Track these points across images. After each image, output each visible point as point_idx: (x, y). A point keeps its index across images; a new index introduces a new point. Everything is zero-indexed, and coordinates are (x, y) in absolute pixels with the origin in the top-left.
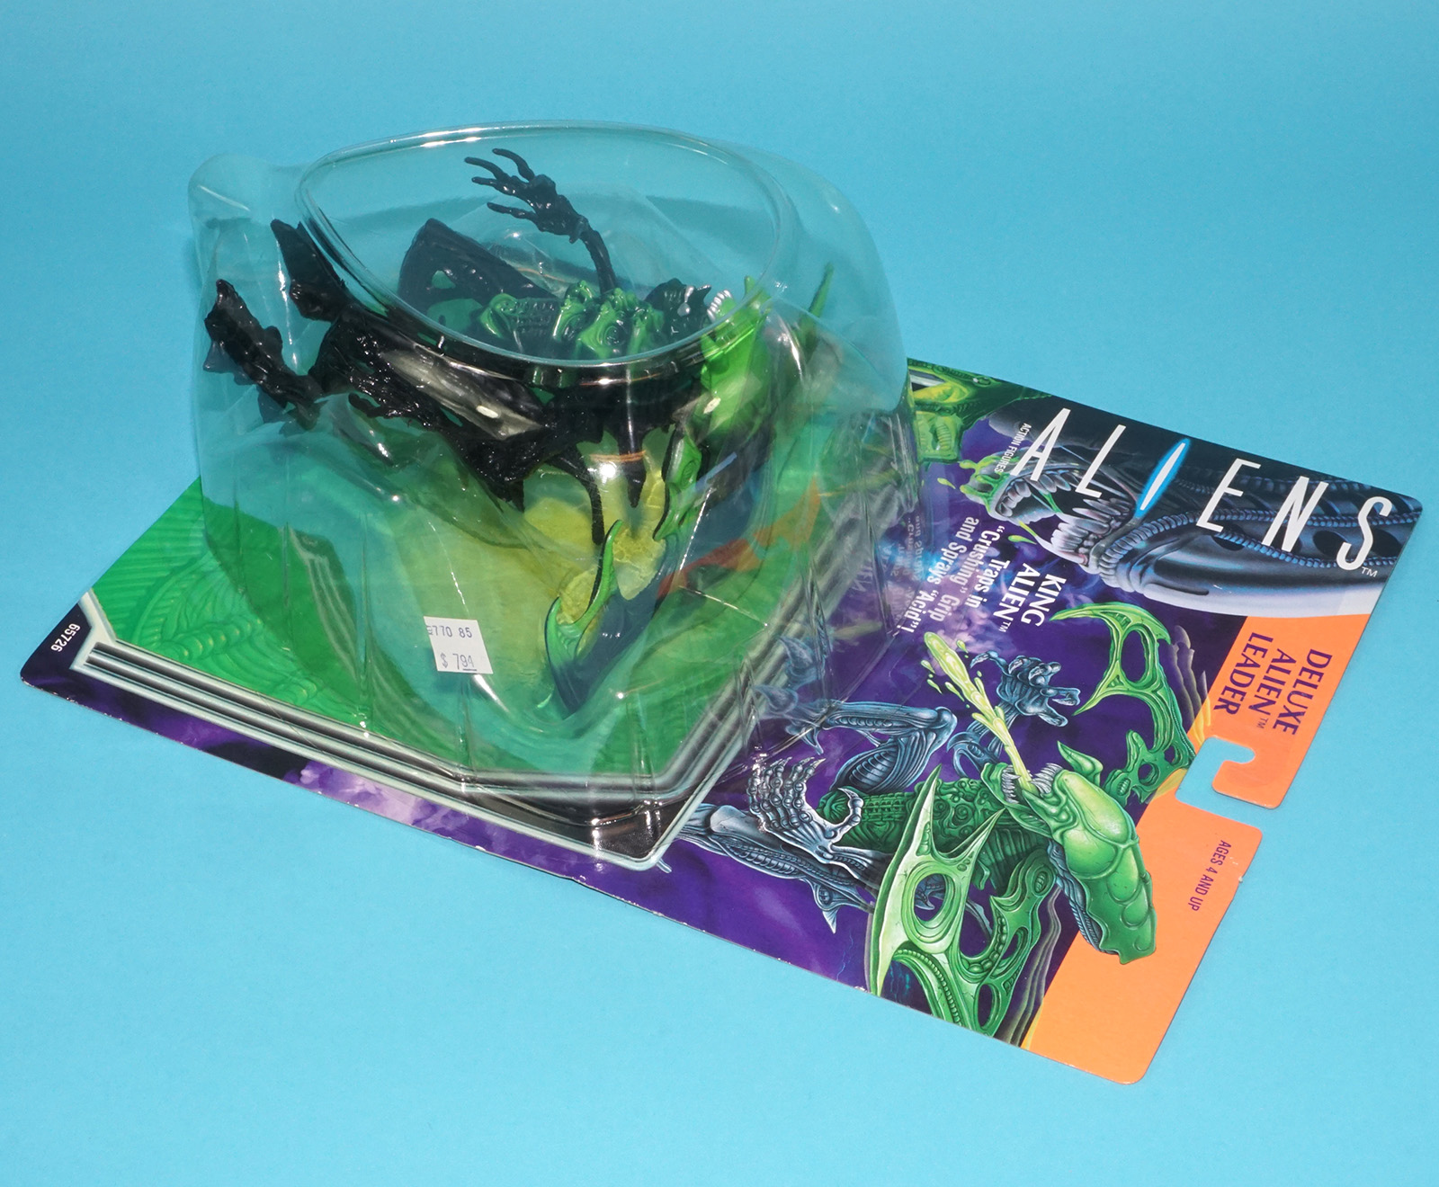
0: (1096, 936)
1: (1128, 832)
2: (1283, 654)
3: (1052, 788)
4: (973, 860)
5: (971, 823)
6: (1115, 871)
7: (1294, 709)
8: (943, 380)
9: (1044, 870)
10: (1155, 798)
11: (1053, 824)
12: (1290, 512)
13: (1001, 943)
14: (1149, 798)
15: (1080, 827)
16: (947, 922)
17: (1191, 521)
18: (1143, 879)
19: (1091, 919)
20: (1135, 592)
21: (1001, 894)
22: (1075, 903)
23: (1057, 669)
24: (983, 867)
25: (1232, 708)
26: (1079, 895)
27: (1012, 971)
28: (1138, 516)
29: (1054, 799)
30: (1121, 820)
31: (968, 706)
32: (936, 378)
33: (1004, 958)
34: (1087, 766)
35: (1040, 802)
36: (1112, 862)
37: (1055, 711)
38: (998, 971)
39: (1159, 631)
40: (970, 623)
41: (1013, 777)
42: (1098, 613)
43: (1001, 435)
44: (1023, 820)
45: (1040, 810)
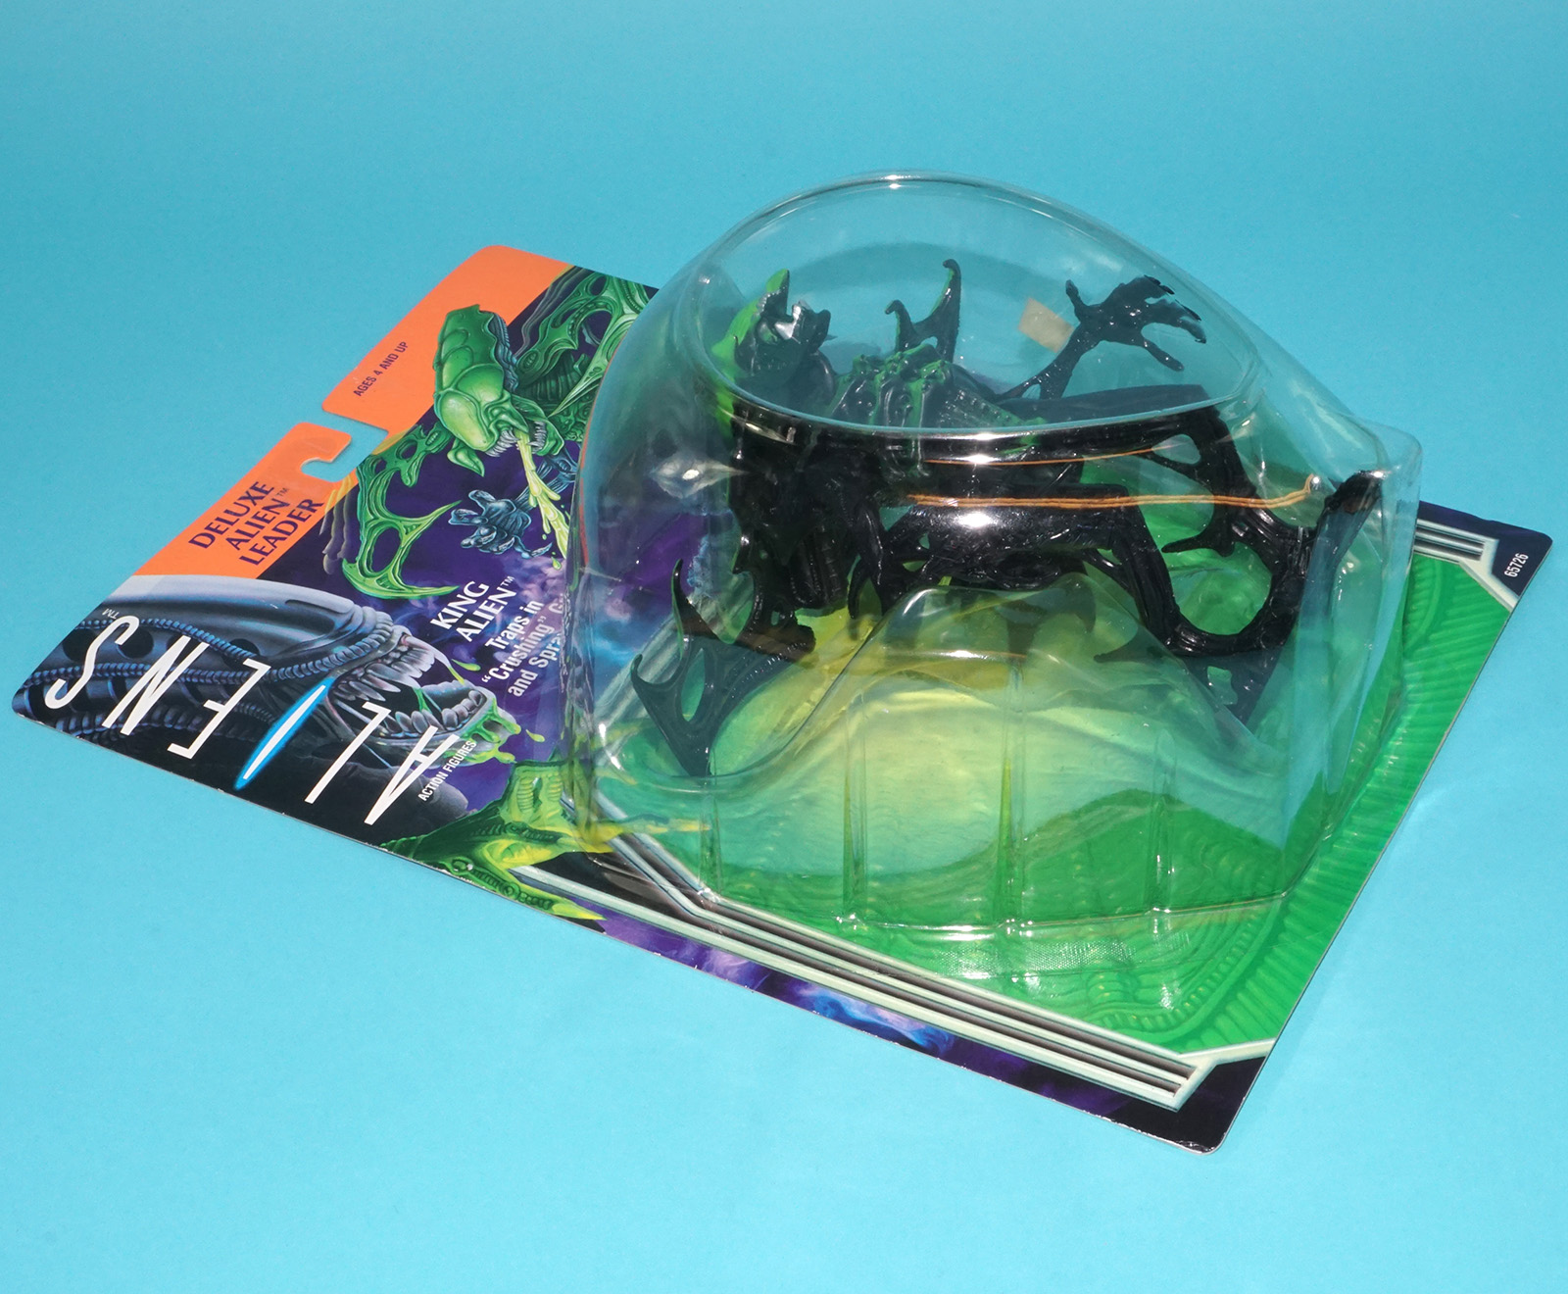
0: (495, 323)
1: (441, 401)
2: (236, 546)
3: (500, 435)
4: (587, 375)
5: (583, 404)
6: (463, 370)
7: (249, 503)
8: (512, 872)
9: (524, 370)
10: (408, 429)
11: (508, 406)
12: (163, 680)
13: (576, 319)
14: (414, 428)
15: (483, 404)
16: (618, 333)
17: (275, 671)
18: (440, 364)
19: (495, 334)
20: (361, 606)
21: (568, 352)
22: (505, 345)
23: (465, 542)
24: (579, 371)
25: (307, 504)
26: (500, 351)
27: (573, 301)
28: (331, 679)
29: (500, 426)
30: (445, 410)
31: (562, 506)
33: (574, 310)
34: (461, 456)
35: (514, 423)
36: (464, 376)
37: (479, 504)
38: (582, 302)
39: (351, 571)
40: (543, 587)
41: (534, 444)
42: (407, 590)
44: (534, 408)
45: (516, 416)
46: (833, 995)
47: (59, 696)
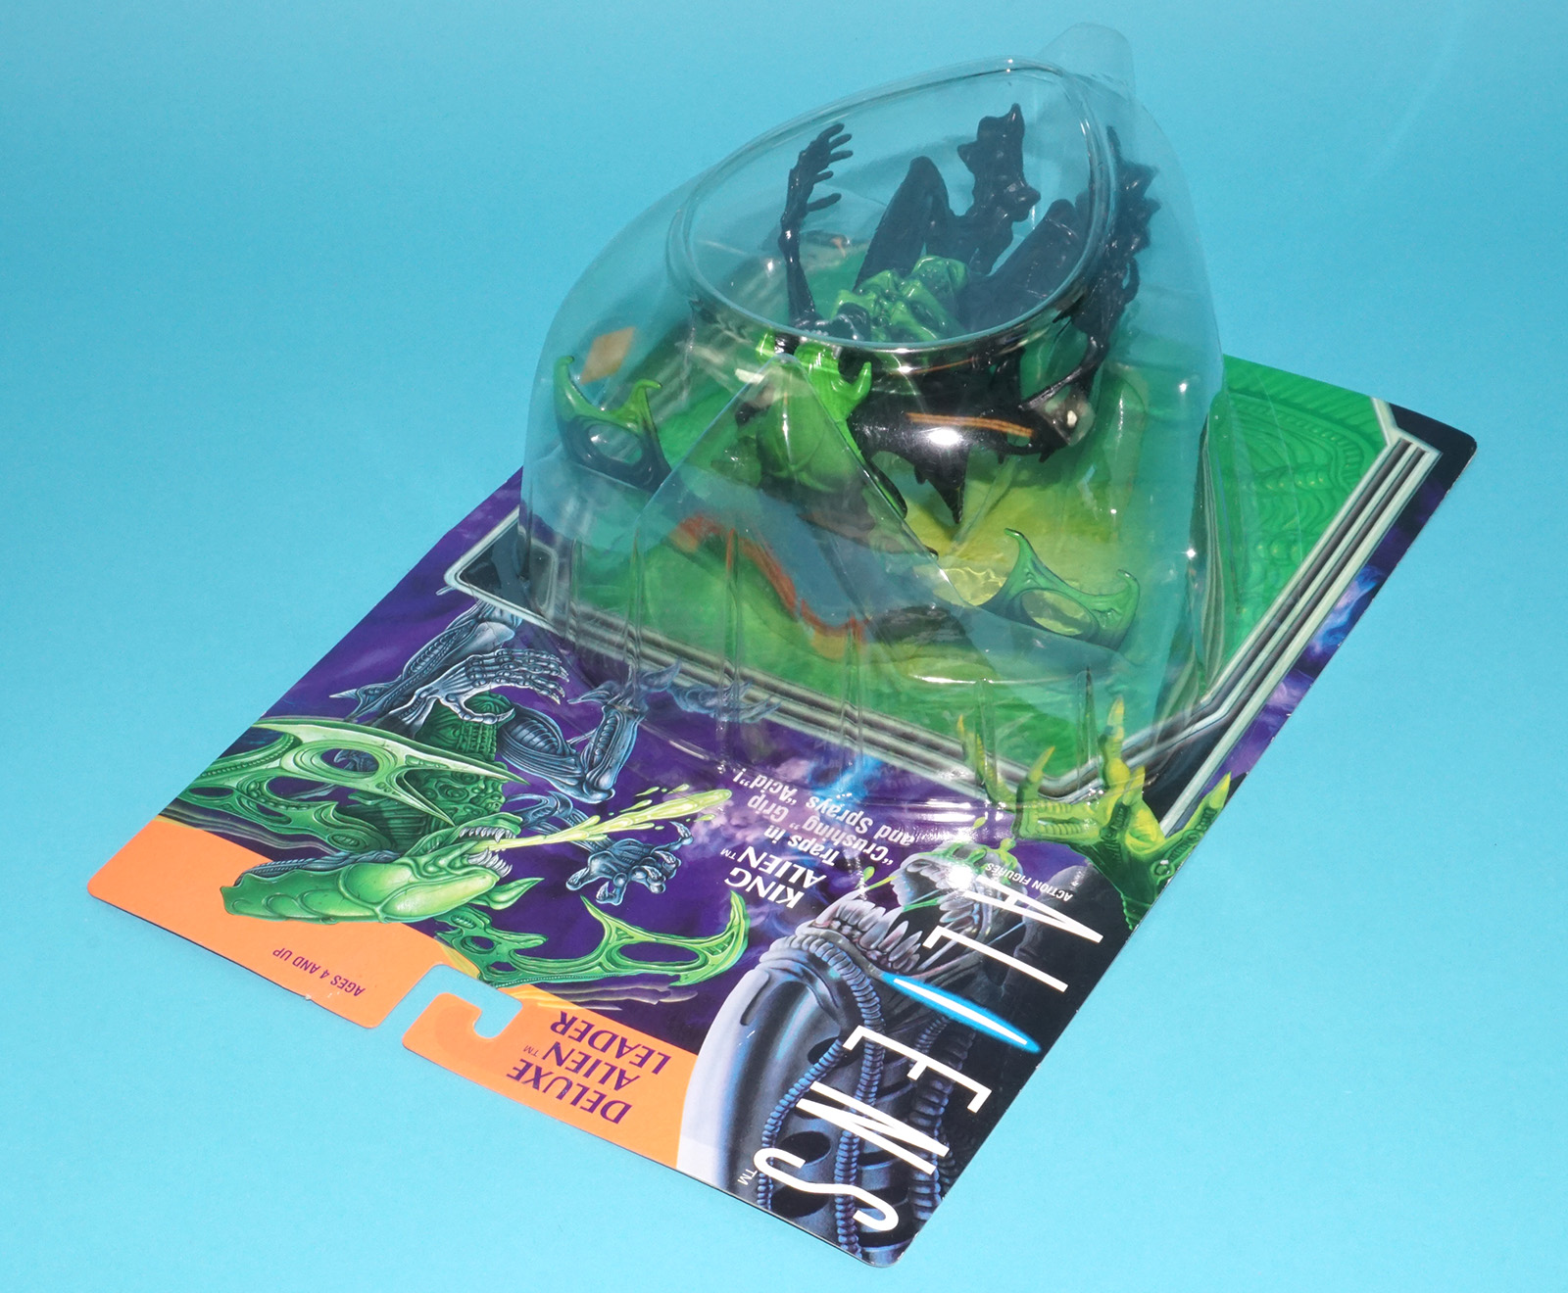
0: (262, 872)
1: (393, 915)
2: (630, 1081)
3: (476, 865)
4: (390, 794)
5: (440, 797)
6: (344, 897)
7: (544, 1082)
8: (1169, 835)
9: (362, 844)
10: (442, 946)
11: (423, 860)
12: (870, 1118)
13: (277, 804)
14: (441, 939)
15: (413, 879)
16: (315, 769)
17: (866, 1022)
18: (326, 918)
19: (287, 871)
20: (759, 963)
21: (337, 809)
22: (309, 863)
23: (654, 888)
24: (378, 801)
25: (560, 1028)
26: (319, 867)
27: (246, 813)
28: (884, 976)
29: (458, 864)
30: (415, 912)
31: (612, 814)
32: (1174, 830)
33: (258, 806)
34: (502, 897)
35: (457, 853)
36: (358, 898)
37: (589, 882)
38: (245, 802)
39: (690, 976)
40: (738, 827)
41: (498, 837)
42: (734, 930)
43: (1056, 873)
44: (435, 838)
45: (445, 852)
46: (1321, 632)
47: (881, 1216)
